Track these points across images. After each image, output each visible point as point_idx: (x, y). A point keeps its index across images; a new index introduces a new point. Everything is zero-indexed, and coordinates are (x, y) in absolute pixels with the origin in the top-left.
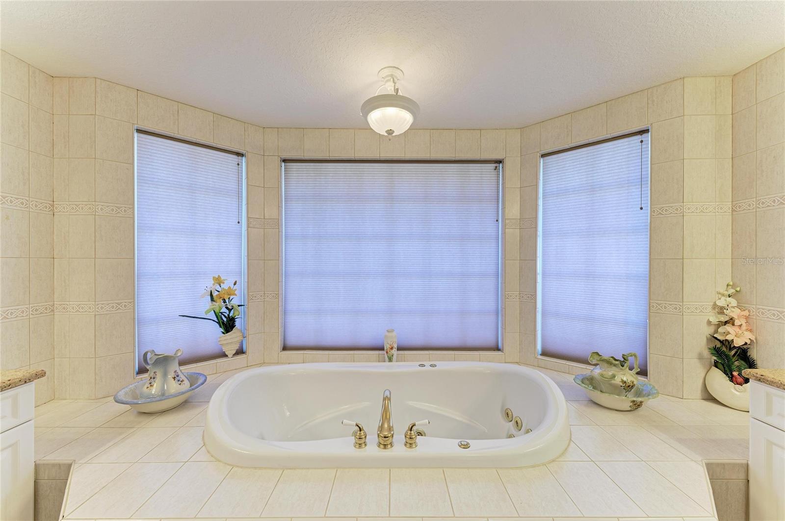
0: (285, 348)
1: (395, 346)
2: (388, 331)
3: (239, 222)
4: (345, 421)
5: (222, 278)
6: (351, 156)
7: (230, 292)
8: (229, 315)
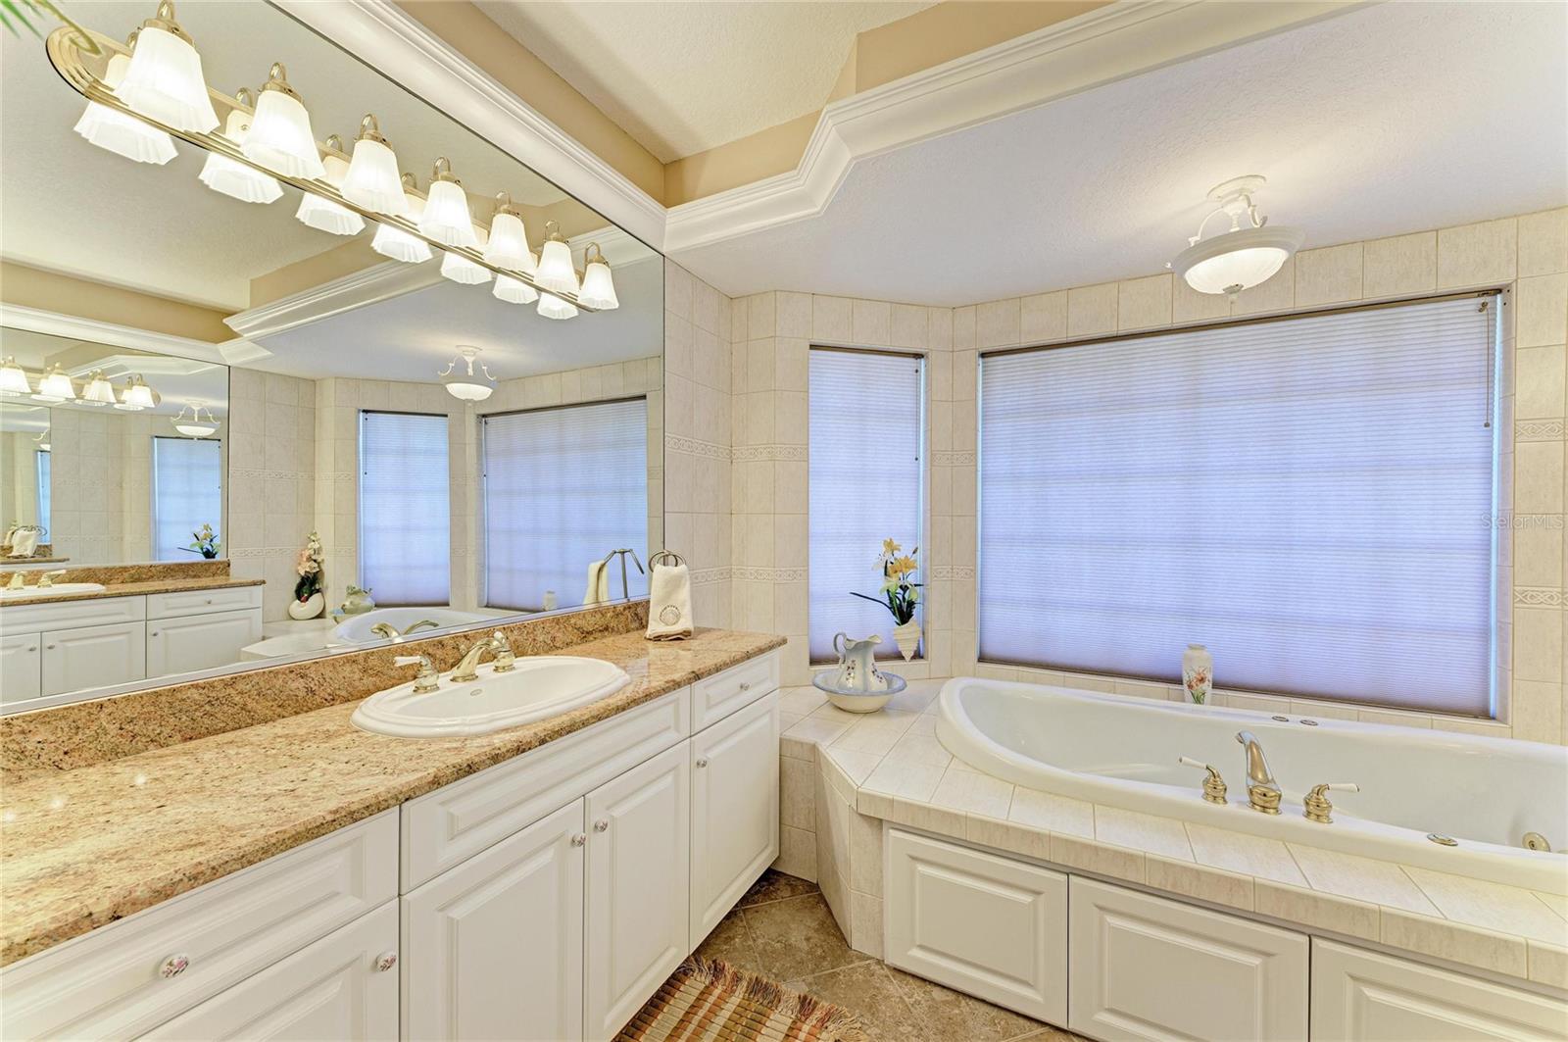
0: (982, 659)
1: (1209, 676)
2: (1191, 647)
3: (917, 459)
4: (1184, 759)
5: (895, 543)
6: (1113, 331)
7: (907, 565)
8: (904, 598)
